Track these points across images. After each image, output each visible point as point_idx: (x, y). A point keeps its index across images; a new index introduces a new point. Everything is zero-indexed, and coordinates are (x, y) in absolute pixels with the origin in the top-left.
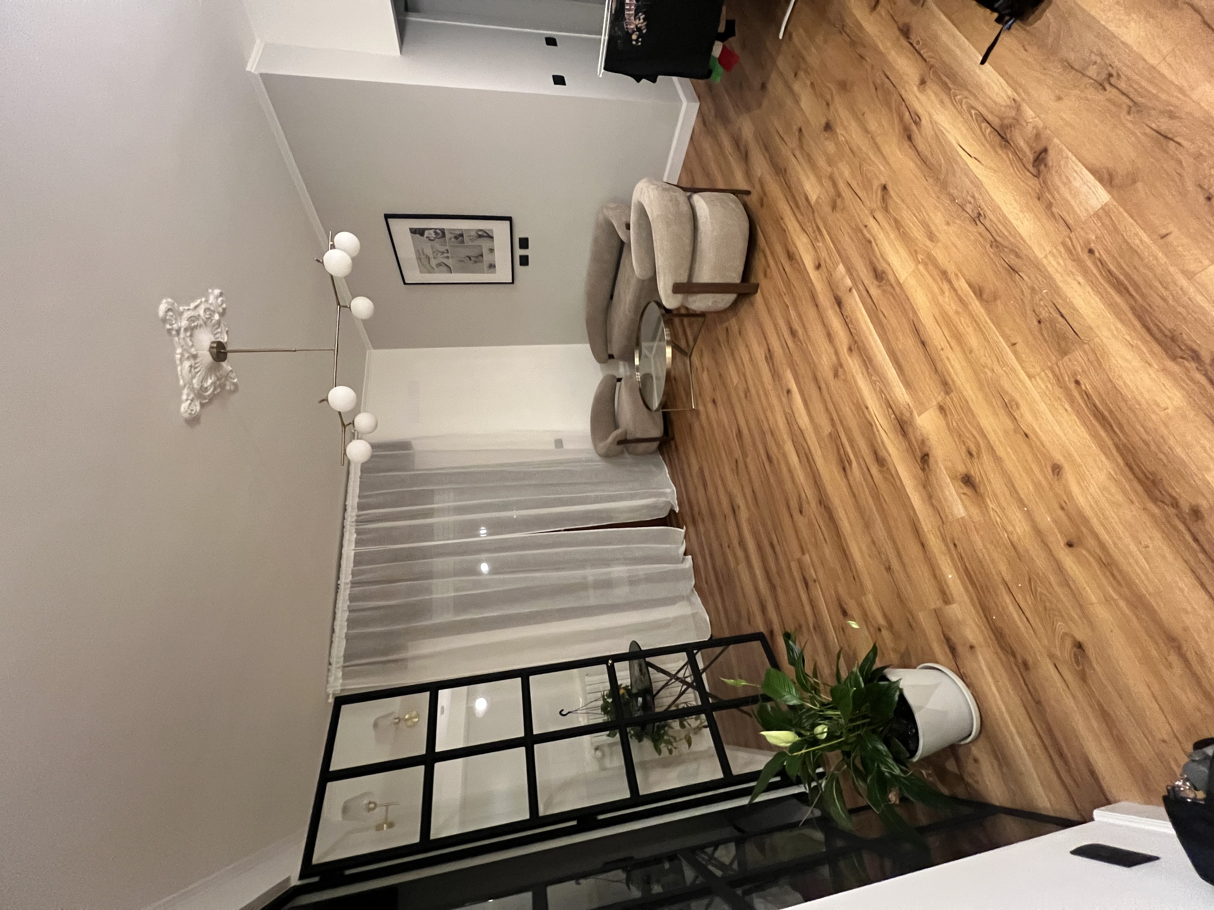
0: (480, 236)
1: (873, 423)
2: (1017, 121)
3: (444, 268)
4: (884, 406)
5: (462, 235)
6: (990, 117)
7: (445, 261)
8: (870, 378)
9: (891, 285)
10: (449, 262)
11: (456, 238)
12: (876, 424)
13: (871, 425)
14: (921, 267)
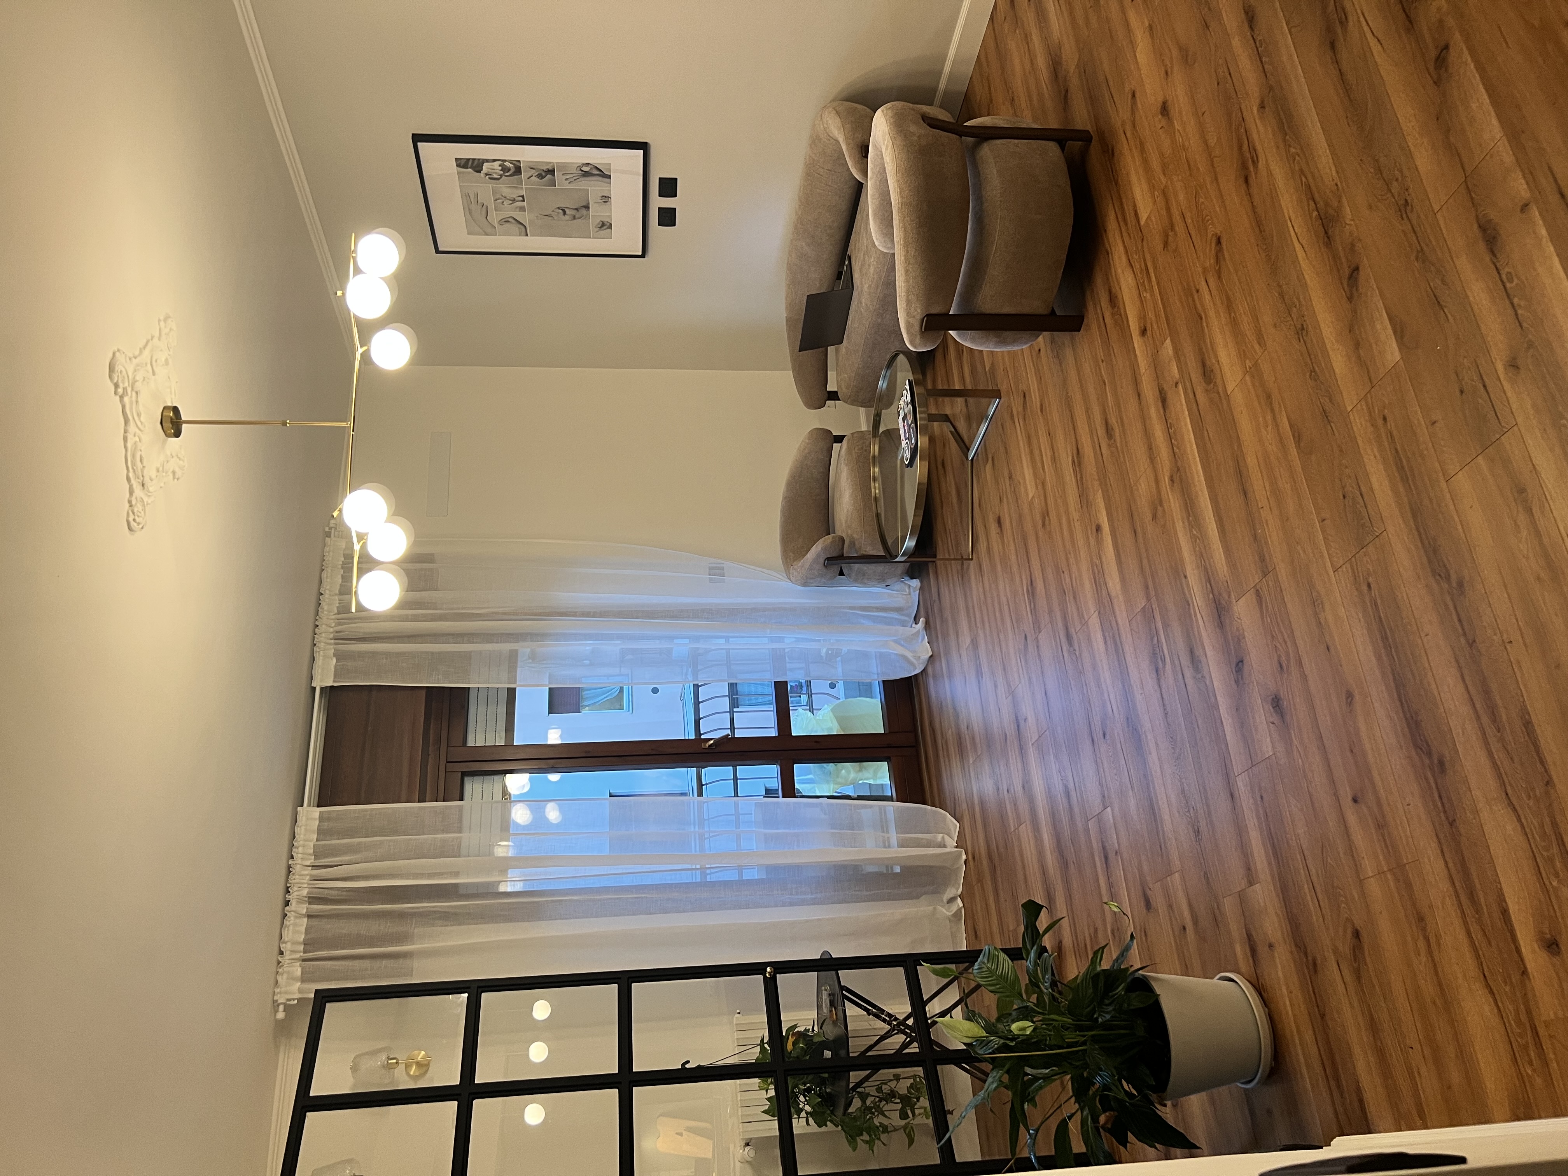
0: (586, 174)
1: (1190, 603)
3: (515, 228)
4: (1203, 580)
5: (552, 172)
7: (518, 216)
8: (1191, 531)
9: (1218, 393)
10: (525, 218)
11: (540, 176)
12: (1193, 605)
13: (1189, 605)
14: (1247, 378)
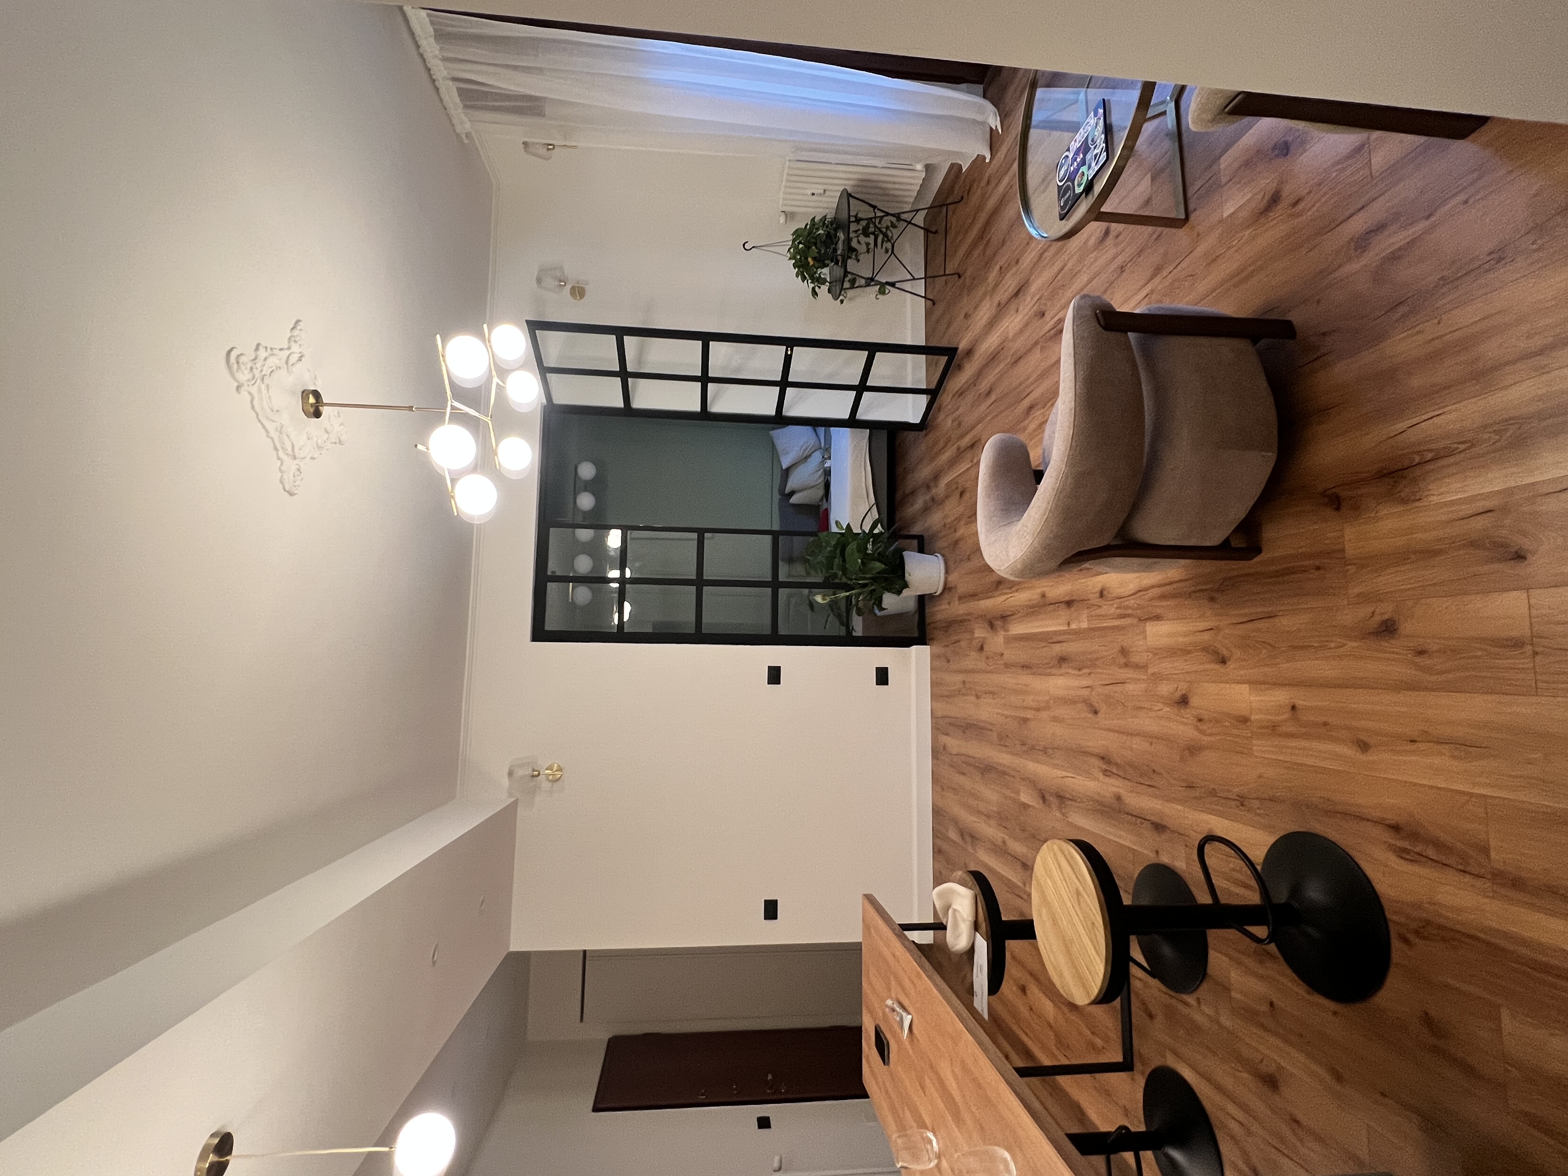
2: (1060, 808)
6: (1070, 802)
